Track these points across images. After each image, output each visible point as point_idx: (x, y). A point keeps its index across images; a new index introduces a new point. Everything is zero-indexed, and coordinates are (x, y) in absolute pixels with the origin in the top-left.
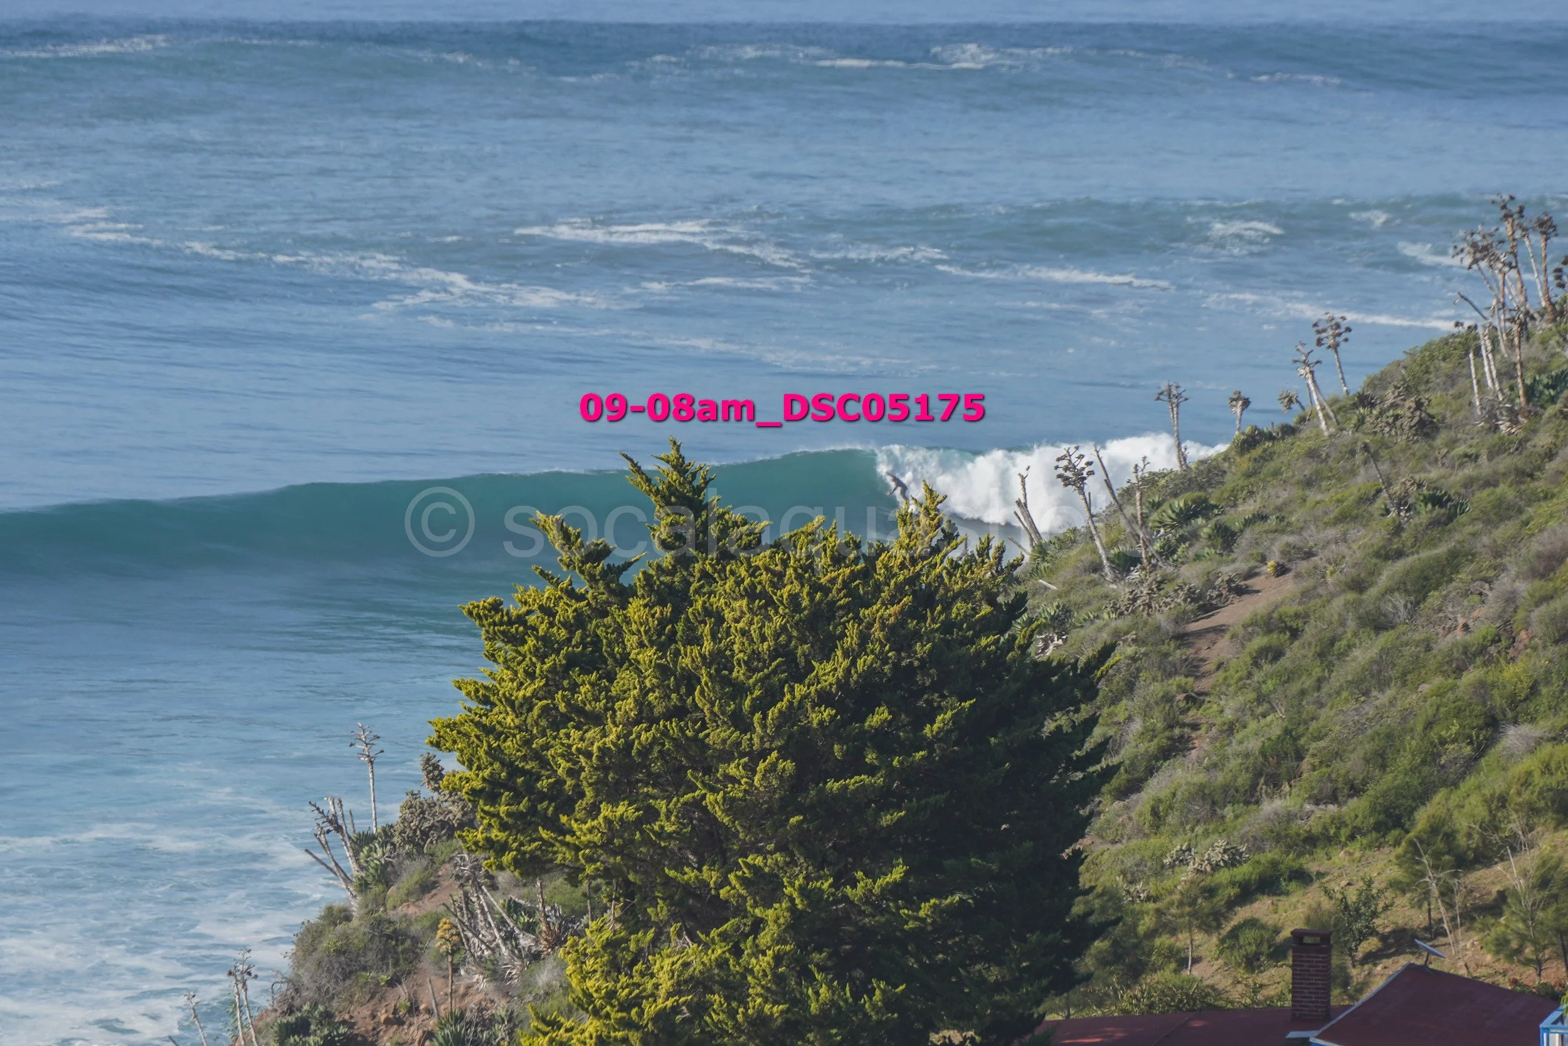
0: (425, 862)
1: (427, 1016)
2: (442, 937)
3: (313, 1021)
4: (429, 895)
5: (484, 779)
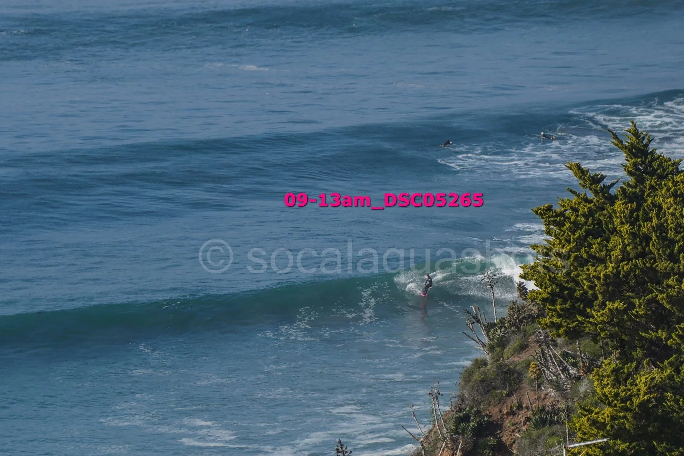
0: (521, 335)
1: (526, 410)
2: (532, 371)
3: (472, 416)
4: (524, 351)
5: (548, 293)
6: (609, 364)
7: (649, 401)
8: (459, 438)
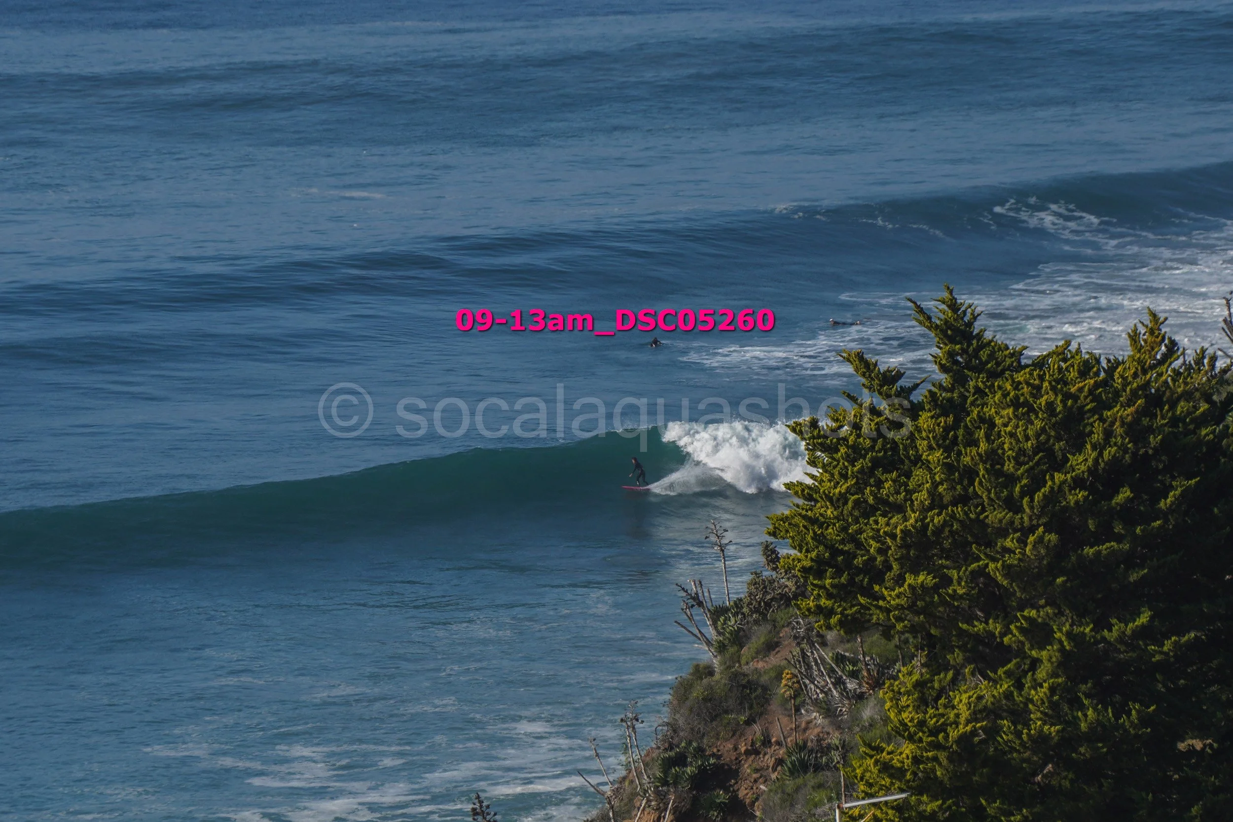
0: (769, 627)
1: (777, 747)
2: (786, 685)
3: (689, 755)
4: (774, 652)
5: (812, 559)
6: (910, 674)
7: (974, 733)
8: (669, 791)
